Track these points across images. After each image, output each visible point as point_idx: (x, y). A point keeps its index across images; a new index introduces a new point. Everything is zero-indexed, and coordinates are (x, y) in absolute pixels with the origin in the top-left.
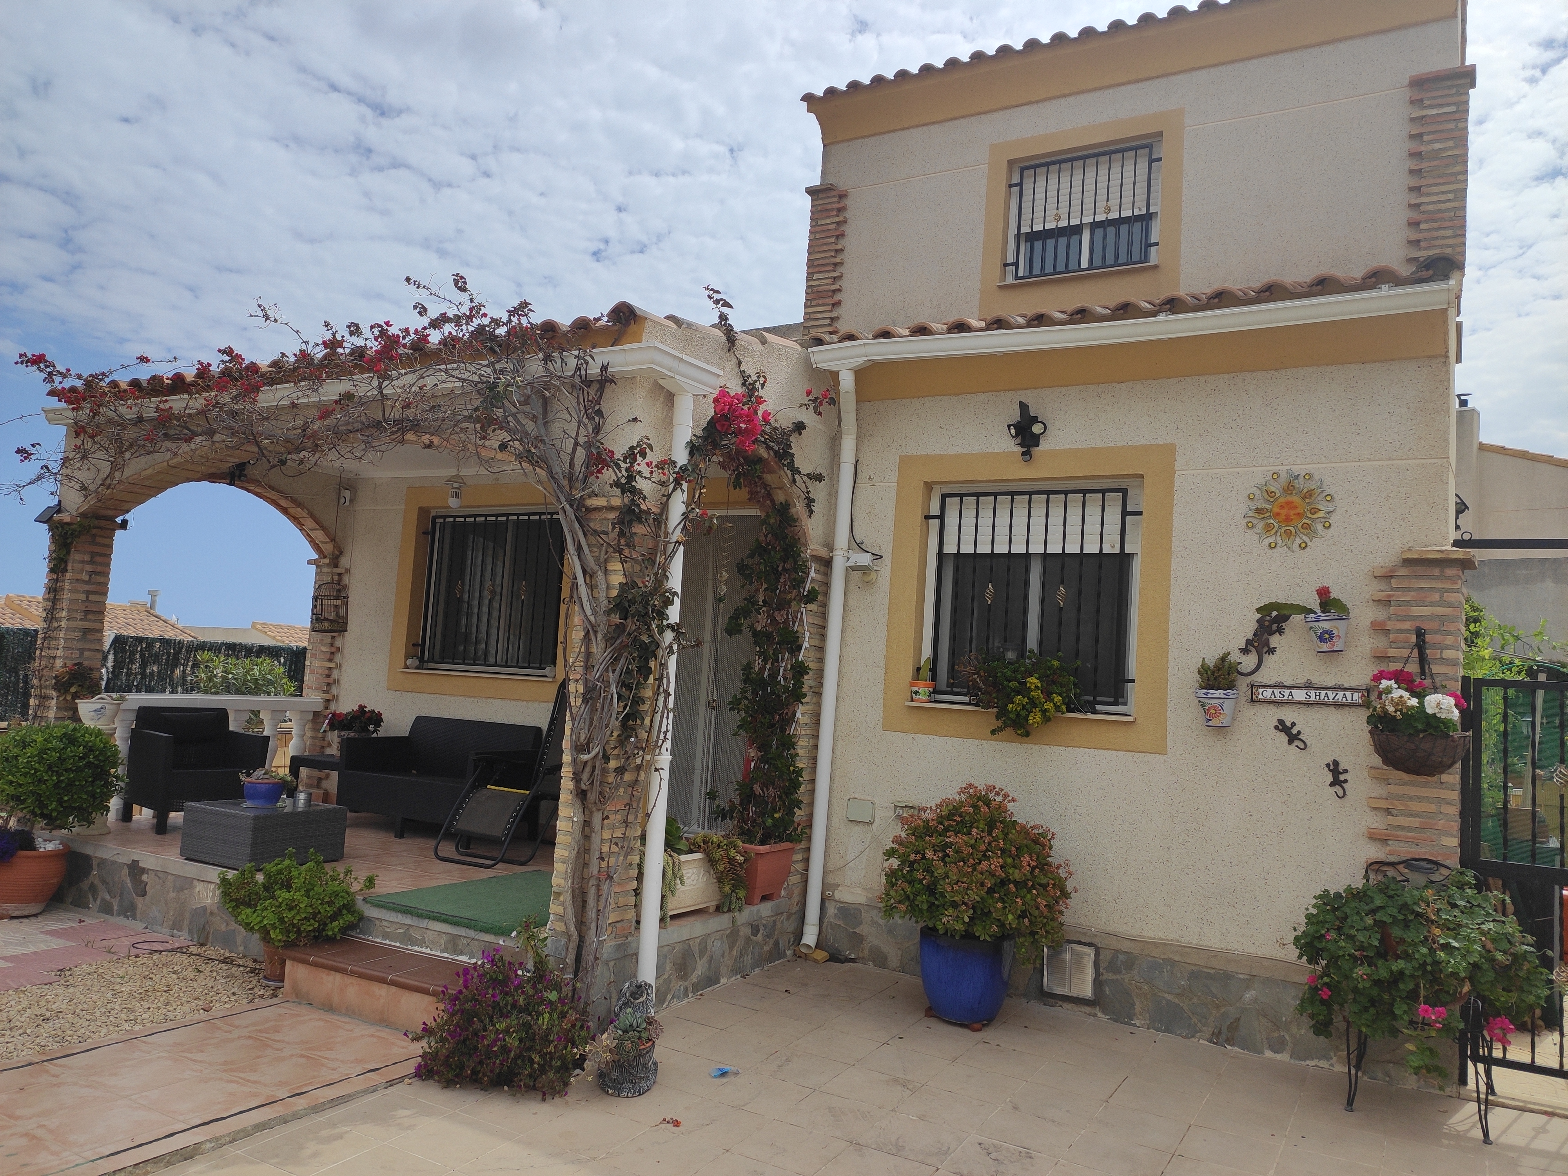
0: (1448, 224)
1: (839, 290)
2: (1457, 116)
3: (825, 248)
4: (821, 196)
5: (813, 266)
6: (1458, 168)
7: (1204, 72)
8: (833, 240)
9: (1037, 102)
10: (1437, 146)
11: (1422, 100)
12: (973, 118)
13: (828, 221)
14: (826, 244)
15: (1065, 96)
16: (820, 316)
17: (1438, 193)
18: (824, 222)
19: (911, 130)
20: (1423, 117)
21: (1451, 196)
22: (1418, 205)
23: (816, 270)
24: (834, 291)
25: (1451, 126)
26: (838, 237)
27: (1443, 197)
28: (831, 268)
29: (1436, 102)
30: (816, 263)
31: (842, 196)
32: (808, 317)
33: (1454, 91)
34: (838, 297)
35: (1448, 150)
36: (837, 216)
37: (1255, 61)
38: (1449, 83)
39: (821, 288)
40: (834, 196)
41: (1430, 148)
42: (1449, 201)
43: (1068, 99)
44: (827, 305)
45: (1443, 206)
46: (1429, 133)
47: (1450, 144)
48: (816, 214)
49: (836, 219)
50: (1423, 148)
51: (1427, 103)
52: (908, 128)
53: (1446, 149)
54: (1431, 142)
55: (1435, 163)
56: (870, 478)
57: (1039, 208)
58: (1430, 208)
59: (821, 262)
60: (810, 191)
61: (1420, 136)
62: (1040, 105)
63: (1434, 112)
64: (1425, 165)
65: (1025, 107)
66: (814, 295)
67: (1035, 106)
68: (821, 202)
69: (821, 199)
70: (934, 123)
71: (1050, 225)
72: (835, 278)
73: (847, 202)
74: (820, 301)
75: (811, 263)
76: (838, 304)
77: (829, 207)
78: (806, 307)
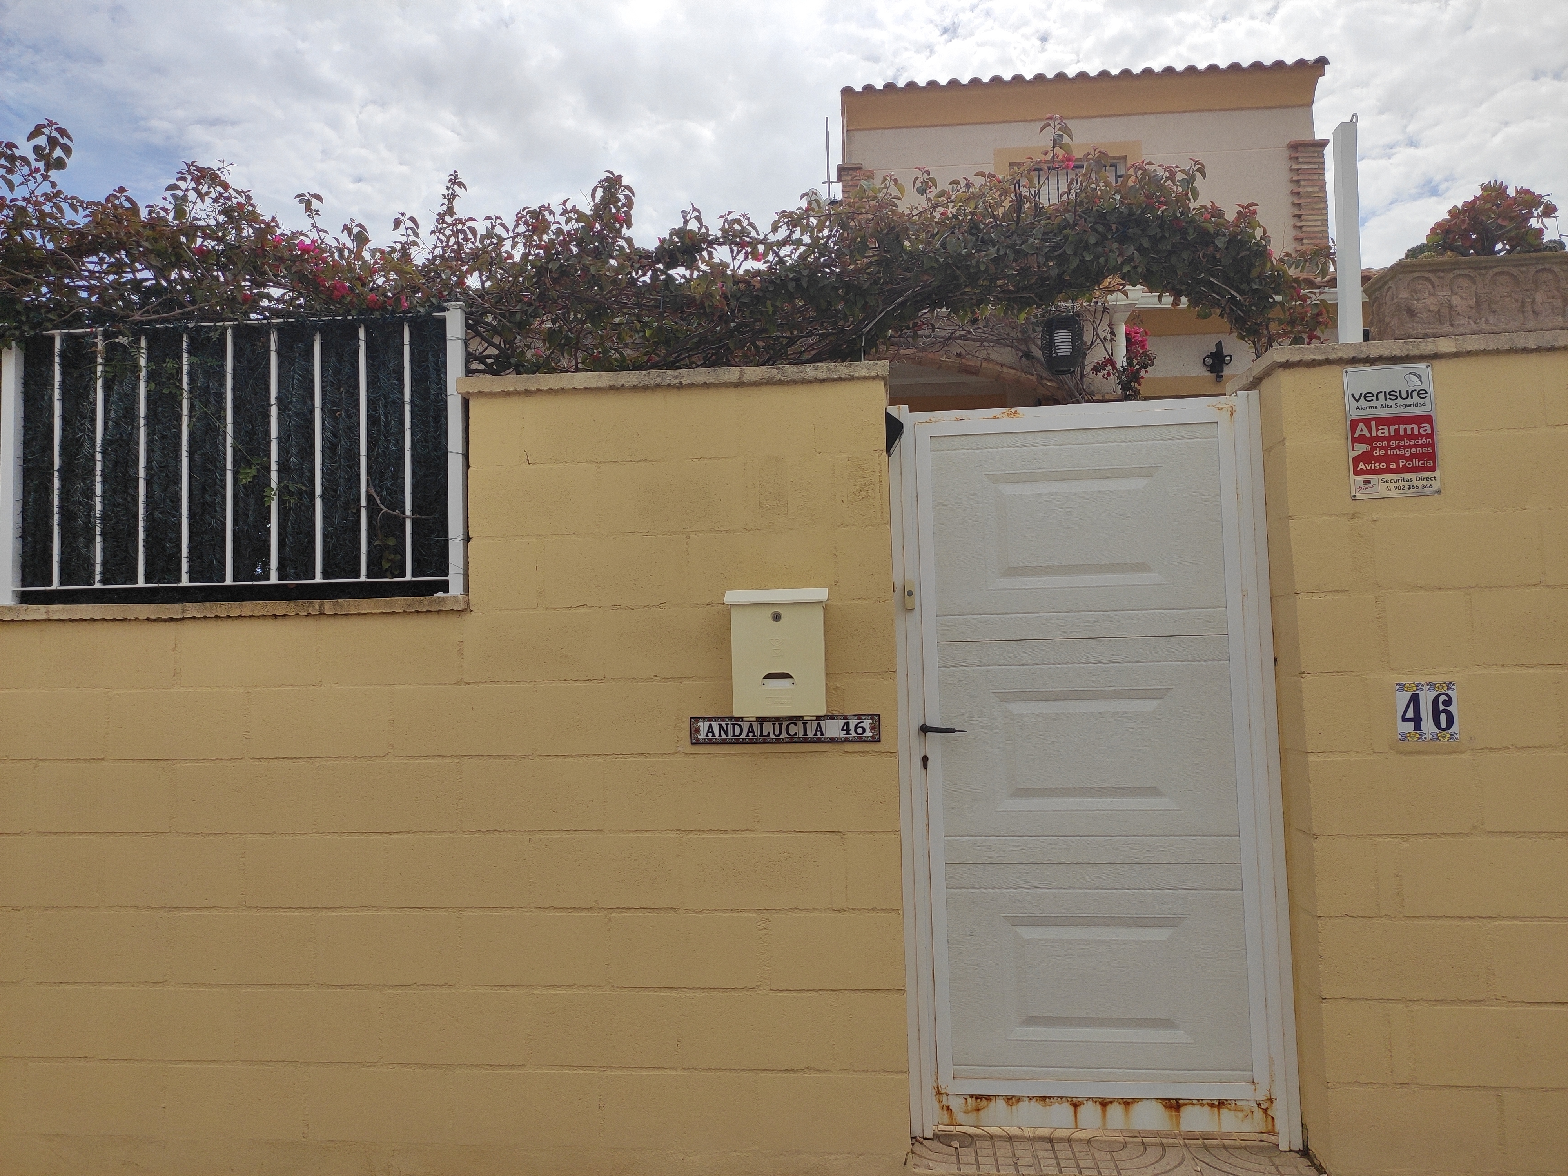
0: (1319, 241)
2: (1319, 171)
4: (845, 170)
6: (1322, 206)
7: (1153, 116)
9: (1030, 121)
10: (1309, 189)
11: (1297, 158)
12: (978, 126)
17: (1312, 220)
19: (926, 129)
20: (1300, 169)
21: (1319, 223)
22: (1301, 227)
25: (1316, 177)
27: (1315, 224)
29: (1306, 160)
31: (865, 173)
33: (1316, 155)
38: (1312, 149)
40: (862, 175)
41: (1305, 190)
42: (1319, 226)
45: (1316, 229)
46: (1304, 180)
47: (1317, 189)
50: (1300, 190)
51: (1301, 160)
53: (1314, 192)
54: (1305, 186)
55: (1309, 200)
58: (1308, 229)
61: (1298, 181)
62: (1032, 123)
63: (1305, 166)
64: (1302, 201)
65: (1020, 123)
67: (1027, 124)
68: (850, 179)
69: (850, 176)
70: (945, 125)
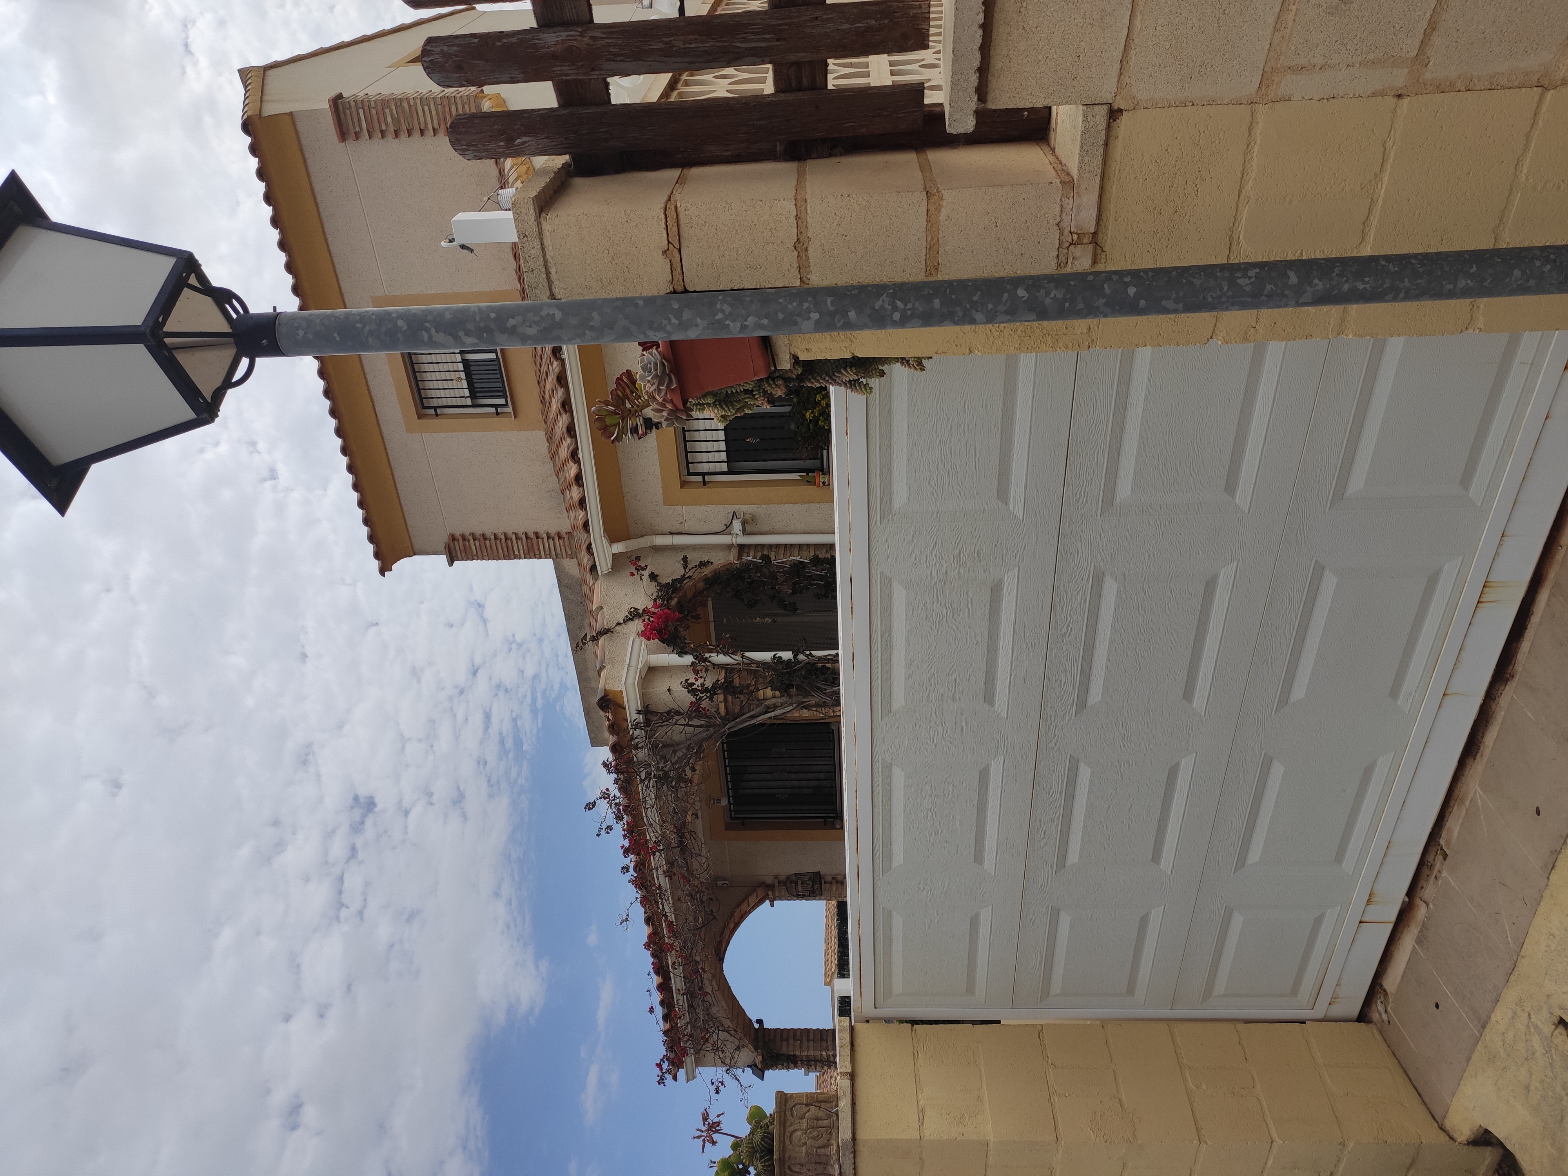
0: (447, 109)
1: (526, 534)
2: (366, 108)
3: (494, 547)
4: (454, 554)
5: (509, 555)
6: (405, 105)
7: (342, 284)
8: (488, 543)
9: (372, 401)
10: (389, 120)
11: (355, 133)
12: (387, 447)
13: (473, 547)
14: (491, 547)
15: (367, 382)
16: (547, 547)
17: (425, 117)
18: (474, 550)
19: (399, 491)
20: (368, 130)
21: (426, 108)
22: (434, 129)
23: (511, 553)
24: (527, 538)
25: (374, 111)
26: (485, 539)
27: (427, 113)
28: (509, 542)
29: (356, 123)
30: (506, 553)
31: (453, 538)
32: (548, 556)
33: (348, 111)
34: (532, 536)
35: (392, 112)
36: (469, 540)
37: (332, 249)
38: (342, 116)
39: (526, 548)
40: (454, 544)
41: (391, 125)
42: (430, 109)
43: (368, 380)
44: (538, 542)
45: (434, 113)
46: (380, 126)
47: (387, 111)
48: (469, 556)
49: (472, 541)
50: (392, 129)
51: (357, 129)
52: (398, 493)
54: (387, 124)
55: (402, 121)
56: (681, 524)
57: (452, 393)
58: (435, 121)
59: (505, 549)
60: (451, 563)
61: (382, 132)
62: (375, 399)
63: (364, 123)
64: (404, 128)
65: (377, 410)
66: (531, 552)
67: (376, 403)
68: (459, 554)
69: (456, 554)
70: (393, 476)
71: (465, 384)
72: (517, 538)
73: (457, 534)
74: (536, 547)
75: (507, 557)
76: (536, 534)
77: (462, 547)
78: (540, 558)
